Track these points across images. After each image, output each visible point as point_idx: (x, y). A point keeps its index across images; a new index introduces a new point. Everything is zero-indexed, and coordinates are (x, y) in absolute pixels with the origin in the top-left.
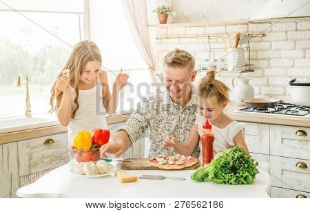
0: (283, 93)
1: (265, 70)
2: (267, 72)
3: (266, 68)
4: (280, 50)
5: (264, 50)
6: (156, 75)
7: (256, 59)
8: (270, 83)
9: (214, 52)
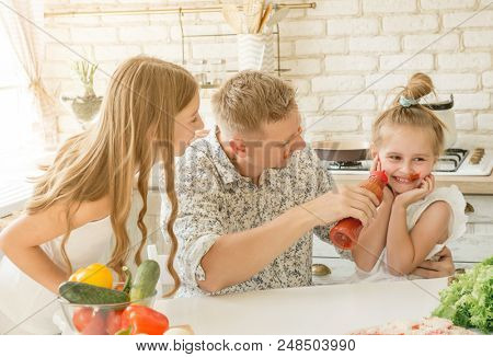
0: (356, 128)
1: (314, 80)
2: (319, 84)
3: (318, 75)
4: (346, 36)
5: (310, 38)
6: (65, 99)
7: (293, 57)
8: (326, 107)
9: (190, 43)
